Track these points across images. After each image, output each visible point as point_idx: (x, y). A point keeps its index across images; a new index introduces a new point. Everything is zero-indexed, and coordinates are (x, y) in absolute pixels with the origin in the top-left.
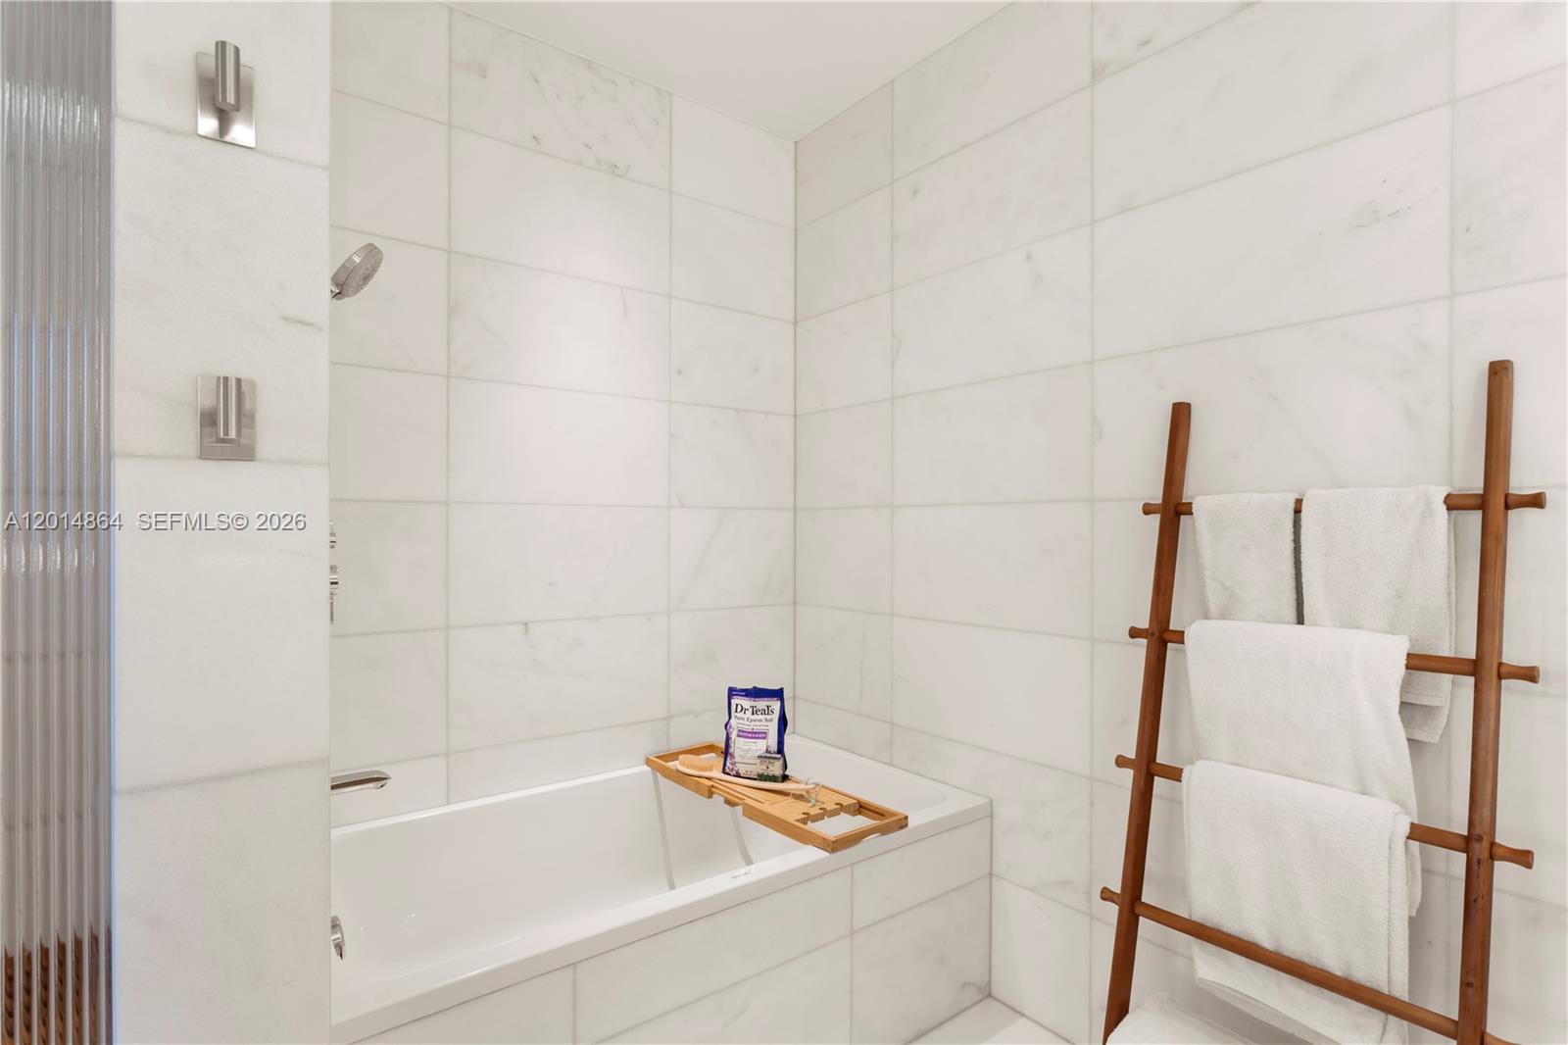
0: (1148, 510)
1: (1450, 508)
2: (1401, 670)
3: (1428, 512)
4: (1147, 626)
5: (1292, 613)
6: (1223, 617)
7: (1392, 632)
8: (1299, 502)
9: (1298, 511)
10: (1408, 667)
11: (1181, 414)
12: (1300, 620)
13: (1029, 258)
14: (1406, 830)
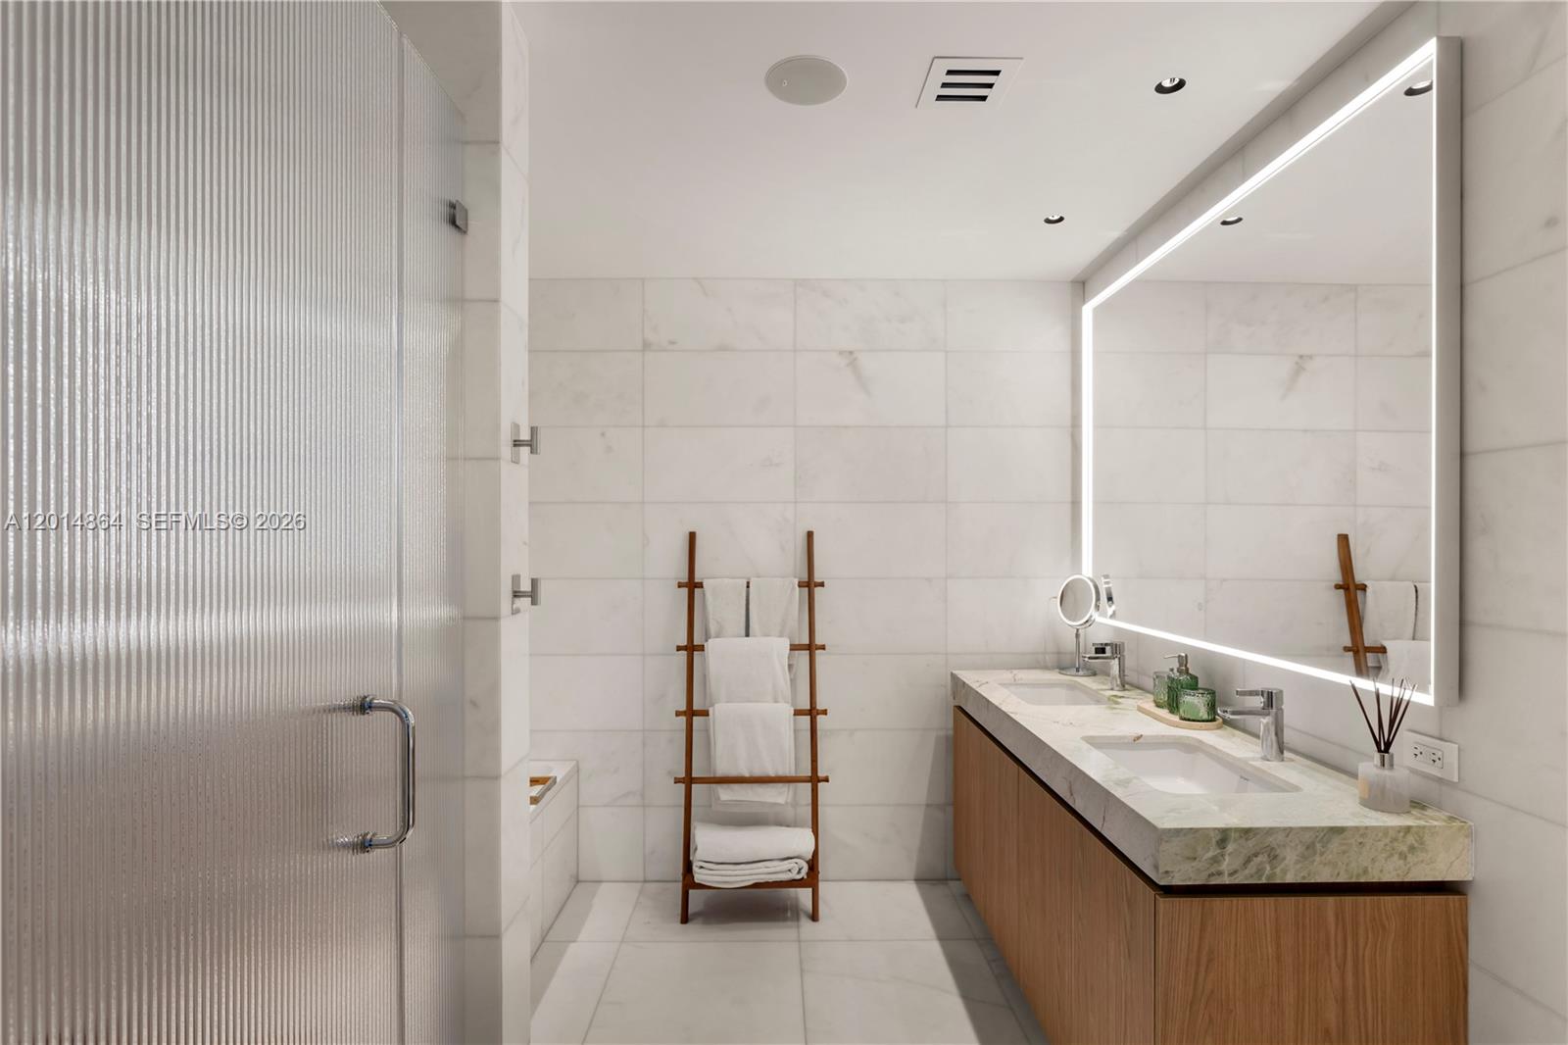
0: (680, 585)
1: (799, 586)
2: (788, 651)
3: (793, 588)
4: (686, 644)
5: (743, 632)
6: (717, 637)
7: (781, 636)
8: (748, 583)
9: (748, 587)
10: (791, 650)
11: (692, 536)
12: (747, 635)
13: (603, 434)
14: (793, 712)
